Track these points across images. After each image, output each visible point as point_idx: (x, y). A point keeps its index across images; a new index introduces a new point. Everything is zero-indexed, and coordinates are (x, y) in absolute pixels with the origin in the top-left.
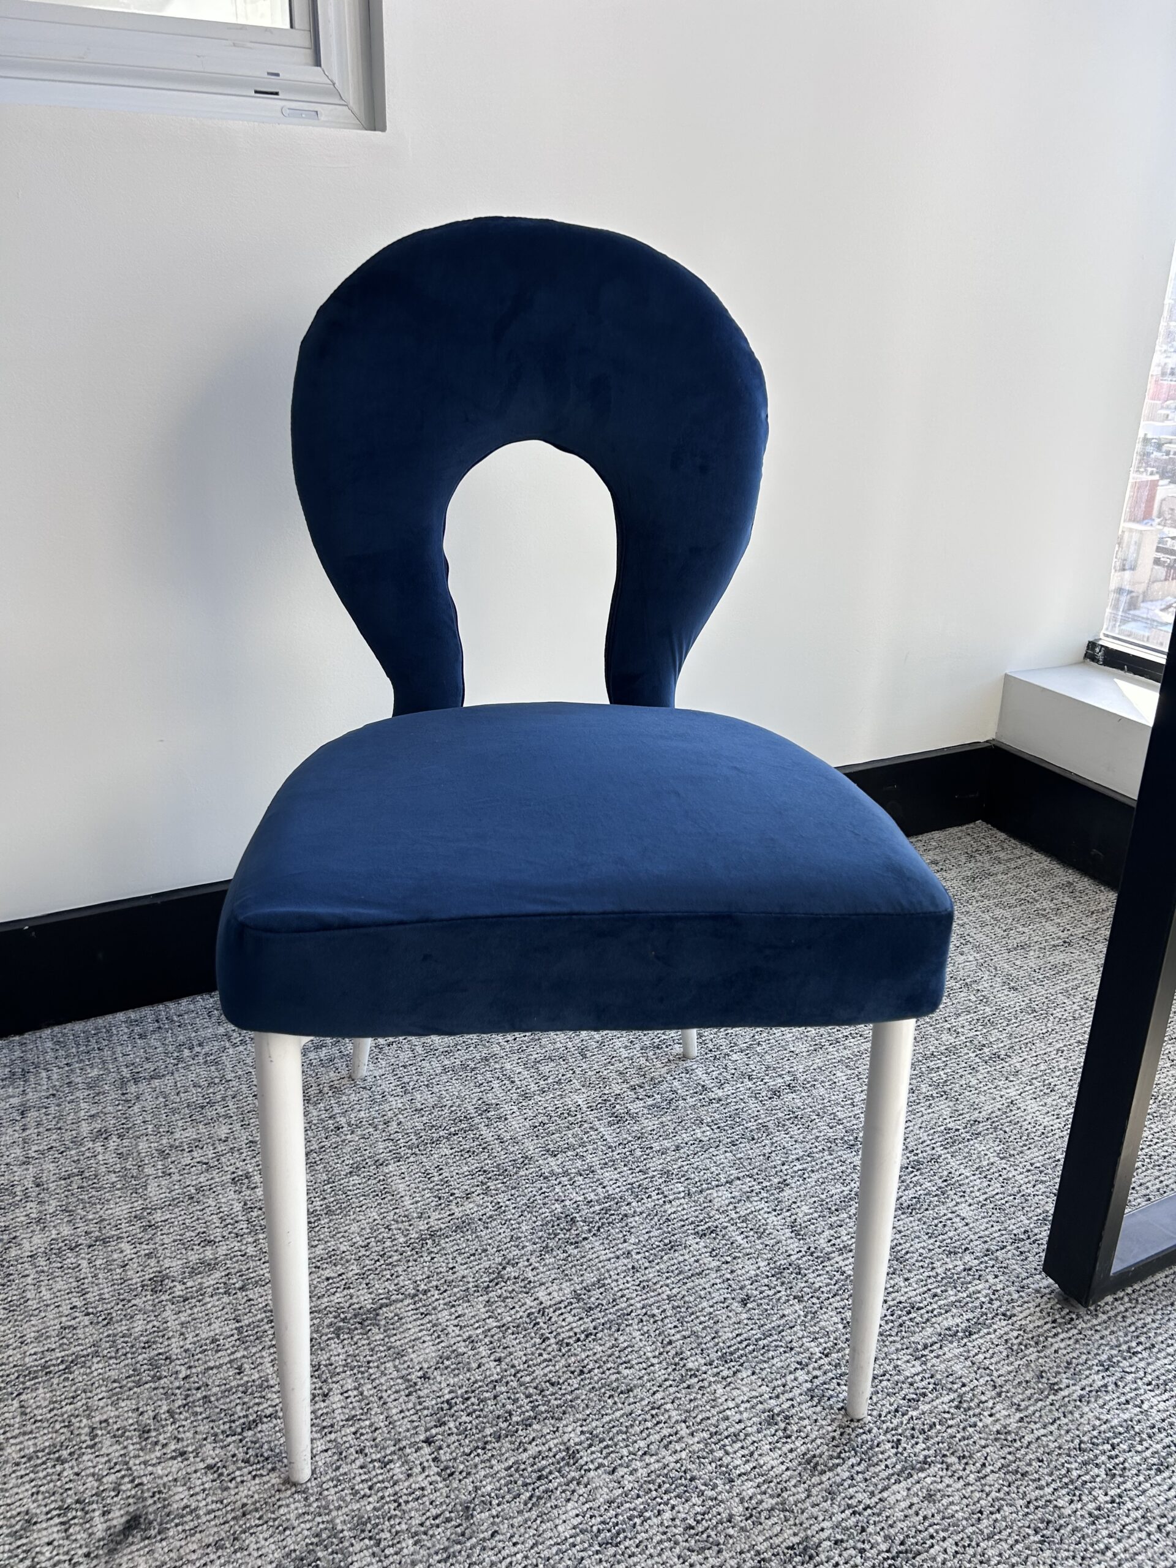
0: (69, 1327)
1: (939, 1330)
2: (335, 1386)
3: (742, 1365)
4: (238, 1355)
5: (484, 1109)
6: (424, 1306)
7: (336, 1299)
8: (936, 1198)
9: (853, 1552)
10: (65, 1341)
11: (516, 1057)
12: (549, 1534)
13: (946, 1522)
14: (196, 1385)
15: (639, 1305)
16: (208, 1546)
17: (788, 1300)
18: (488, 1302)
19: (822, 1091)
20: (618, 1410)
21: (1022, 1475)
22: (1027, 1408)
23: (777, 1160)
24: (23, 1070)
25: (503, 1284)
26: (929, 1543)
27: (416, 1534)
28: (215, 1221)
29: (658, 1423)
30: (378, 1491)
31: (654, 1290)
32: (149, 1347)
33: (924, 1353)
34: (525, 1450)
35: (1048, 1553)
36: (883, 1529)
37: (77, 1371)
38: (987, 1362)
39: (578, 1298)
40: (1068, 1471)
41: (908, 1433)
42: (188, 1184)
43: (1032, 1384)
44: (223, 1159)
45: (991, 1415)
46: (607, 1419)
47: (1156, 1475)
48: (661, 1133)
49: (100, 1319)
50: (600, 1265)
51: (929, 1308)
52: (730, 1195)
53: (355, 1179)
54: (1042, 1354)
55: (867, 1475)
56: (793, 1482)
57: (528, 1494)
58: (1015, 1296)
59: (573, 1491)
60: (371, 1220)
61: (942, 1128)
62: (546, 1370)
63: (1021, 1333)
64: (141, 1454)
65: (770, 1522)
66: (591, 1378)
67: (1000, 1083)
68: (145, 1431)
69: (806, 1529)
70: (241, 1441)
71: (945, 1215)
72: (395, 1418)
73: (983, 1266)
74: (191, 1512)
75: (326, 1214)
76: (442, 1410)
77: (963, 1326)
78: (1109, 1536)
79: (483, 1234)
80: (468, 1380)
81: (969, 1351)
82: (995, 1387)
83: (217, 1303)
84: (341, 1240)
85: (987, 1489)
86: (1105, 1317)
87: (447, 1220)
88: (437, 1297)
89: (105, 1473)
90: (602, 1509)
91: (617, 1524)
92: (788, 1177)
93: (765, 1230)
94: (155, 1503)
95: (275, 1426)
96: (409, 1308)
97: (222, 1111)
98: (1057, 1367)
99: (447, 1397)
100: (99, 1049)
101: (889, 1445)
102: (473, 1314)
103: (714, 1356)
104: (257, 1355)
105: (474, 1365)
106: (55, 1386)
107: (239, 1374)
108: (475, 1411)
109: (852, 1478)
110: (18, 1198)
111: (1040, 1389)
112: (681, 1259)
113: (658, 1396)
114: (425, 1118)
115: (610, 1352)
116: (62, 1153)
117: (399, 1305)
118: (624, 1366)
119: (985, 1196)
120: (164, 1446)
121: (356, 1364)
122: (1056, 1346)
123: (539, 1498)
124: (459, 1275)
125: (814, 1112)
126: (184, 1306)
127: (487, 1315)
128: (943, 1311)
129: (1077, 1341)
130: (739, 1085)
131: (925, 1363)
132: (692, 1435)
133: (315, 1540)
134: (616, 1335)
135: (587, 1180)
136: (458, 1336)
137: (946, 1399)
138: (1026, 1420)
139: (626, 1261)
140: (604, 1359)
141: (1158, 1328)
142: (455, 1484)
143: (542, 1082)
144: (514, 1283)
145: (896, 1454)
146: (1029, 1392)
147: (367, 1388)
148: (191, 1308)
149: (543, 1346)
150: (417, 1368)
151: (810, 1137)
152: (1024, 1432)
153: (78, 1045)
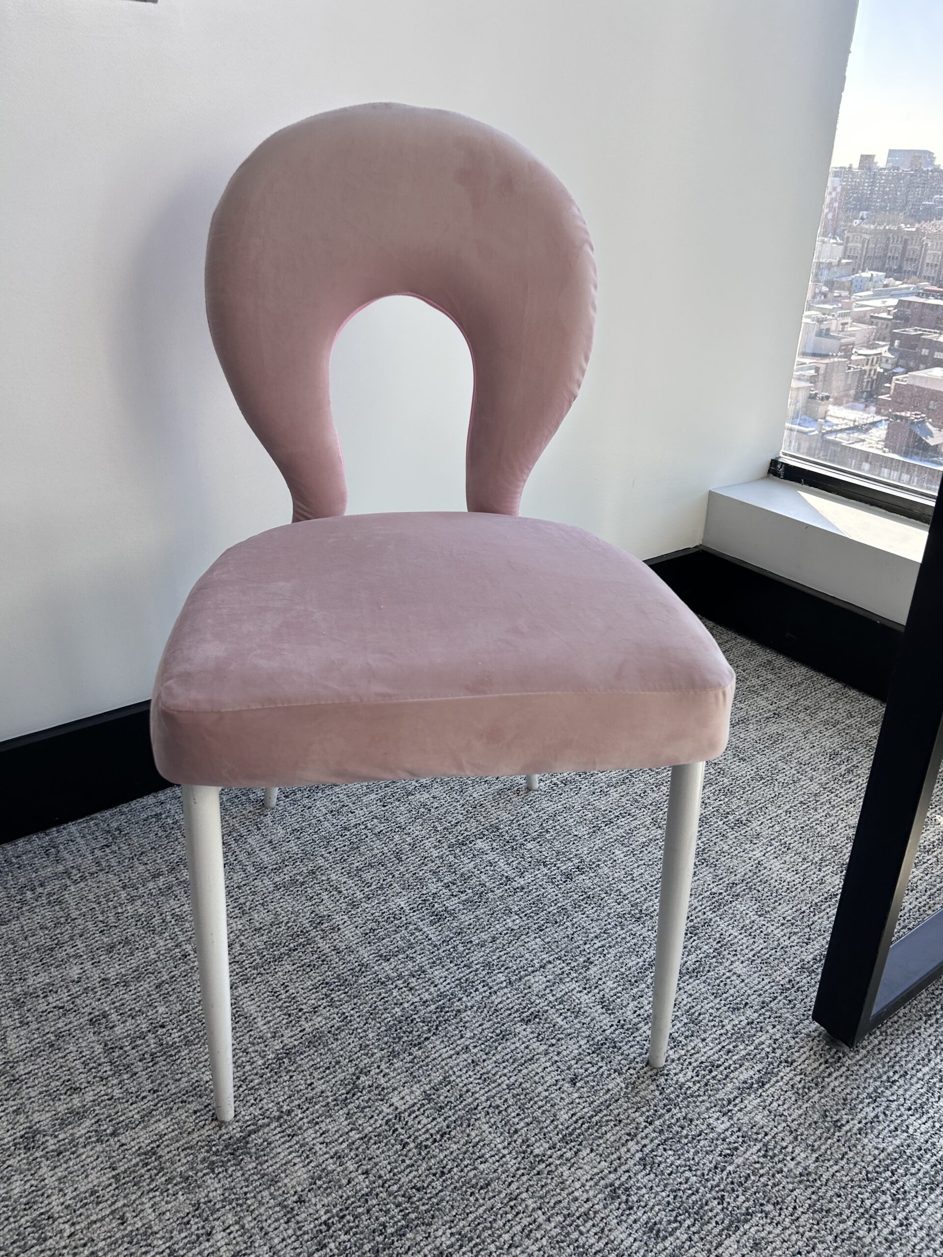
1: (737, 1084)
2: (217, 1223)
3: (580, 1144)
4: (119, 1204)
5: (318, 921)
6: (290, 1127)
8: (714, 960)
11: (338, 867)
14: (82, 1242)
15: (483, 1098)
17: (610, 1075)
18: (348, 1114)
19: (606, 870)
20: (480, 1206)
21: (827, 1212)
22: (819, 1148)
23: (579, 939)
25: (359, 1094)
28: (78, 1066)
29: (518, 1213)
31: (495, 1082)
32: (30, 1208)
33: (730, 1107)
38: (781, 1109)
39: (428, 1097)
40: (862, 1201)
41: (729, 1188)
42: (47, 1031)
43: (820, 1124)
44: (78, 1001)
45: (792, 1159)
46: (471, 1217)
47: (930, 1193)
48: (478, 927)
50: (443, 1063)
51: (726, 1064)
52: (545, 979)
54: (822, 1095)
55: (702, 1235)
58: (792, 1042)
61: (708, 893)
62: (411, 1176)
63: (802, 1076)
66: (452, 1178)
67: (747, 847)
71: (724, 974)
72: (279, 1247)
73: (761, 1018)
75: (185, 1045)
76: (321, 1233)
77: (757, 1076)
79: (334, 1046)
80: (341, 1197)
81: (764, 1101)
82: (791, 1132)
83: (91, 1153)
84: (203, 1070)
85: (801, 1230)
86: (864, 1052)
87: (299, 1036)
88: (300, 1116)
92: (591, 955)
93: (580, 1009)
96: (276, 1131)
97: (71, 951)
98: (837, 1104)
99: (324, 1218)
101: (716, 1202)
102: (336, 1129)
103: (555, 1139)
104: (137, 1202)
105: (344, 1182)
107: (122, 1224)
108: (351, 1228)
109: (690, 1239)
111: (826, 1127)
112: (513, 1047)
113: (514, 1186)
114: (265, 937)
115: (464, 1148)
117: (266, 1131)
118: (479, 1161)
119: (753, 952)
121: (233, 1197)
122: (832, 1085)
124: (318, 1090)
125: (602, 890)
126: (59, 1161)
127: (349, 1128)
128: (738, 1066)
129: (847, 1078)
130: (537, 872)
131: (731, 1118)
132: (549, 1221)
134: (468, 1131)
135: (420, 981)
136: (325, 1154)
137: (755, 1149)
138: (821, 1159)
139: (465, 1056)
140: (461, 1157)
141: (907, 1056)
143: (366, 889)
144: (369, 1092)
145: (722, 1210)
146: (818, 1132)
147: (247, 1220)
148: (66, 1162)
149: (404, 1152)
150: (292, 1192)
151: (603, 915)
152: (820, 1171)
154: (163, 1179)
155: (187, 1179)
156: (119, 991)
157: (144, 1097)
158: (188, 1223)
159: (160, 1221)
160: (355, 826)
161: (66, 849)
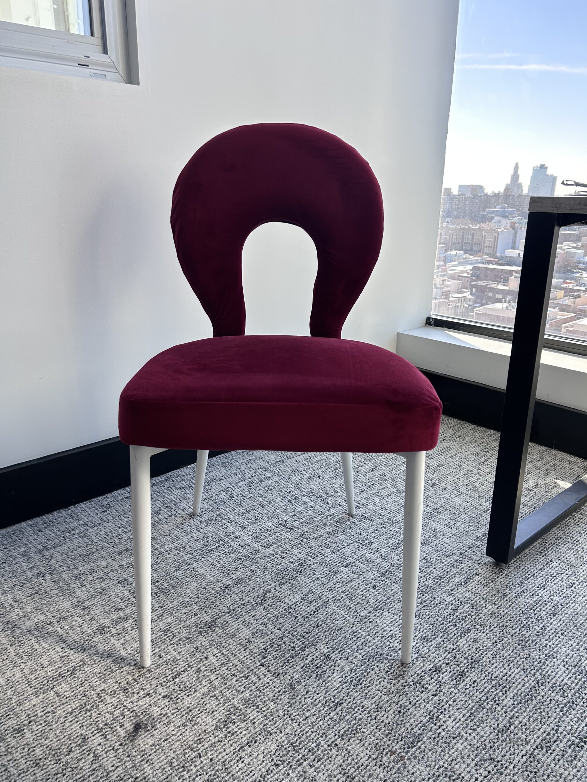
0: (65, 656)
1: (454, 584)
2: (209, 653)
3: (383, 611)
4: (157, 650)
5: (228, 535)
6: (236, 615)
7: (193, 620)
9: (455, 666)
10: (65, 662)
11: (233, 512)
12: (330, 687)
13: (485, 648)
15: (331, 597)
16: (179, 727)
17: (392, 584)
18: (264, 608)
19: (371, 506)
20: (339, 637)
21: (506, 626)
22: (498, 604)
23: (364, 534)
25: (268, 600)
26: (481, 657)
27: (273, 700)
28: (118, 600)
29: (358, 638)
30: (248, 688)
31: (335, 590)
33: (453, 592)
34: (306, 659)
35: (526, 651)
36: (462, 655)
37: (78, 673)
38: (477, 591)
39: (303, 599)
40: (522, 622)
41: (458, 621)
42: (96, 588)
43: (496, 595)
44: (109, 575)
45: (486, 609)
46: (336, 641)
47: (553, 617)
48: (311, 532)
49: (79, 650)
50: (308, 585)
51: (448, 577)
52: (351, 550)
53: (179, 572)
54: (496, 585)
55: (449, 638)
56: (421, 647)
57: (315, 675)
58: (478, 567)
59: (334, 670)
60: (195, 587)
62: (302, 629)
63: (485, 579)
64: (128, 699)
65: (418, 663)
66: (323, 628)
67: (440, 493)
68: (125, 690)
69: (433, 662)
70: (175, 683)
71: (439, 543)
72: (243, 659)
73: (461, 559)
74: (164, 716)
76: (263, 652)
77: (463, 580)
78: (546, 641)
79: (250, 583)
80: (269, 639)
81: (468, 589)
82: (484, 599)
85: (495, 634)
86: (513, 568)
87: (231, 580)
88: (240, 611)
89: (113, 710)
90: (349, 673)
91: (357, 677)
92: (372, 539)
93: (371, 560)
94: (144, 716)
95: (188, 675)
96: (229, 617)
97: (99, 556)
98: (503, 588)
99: (263, 647)
100: (19, 539)
101: (452, 627)
102: (259, 614)
103: (370, 609)
104: (166, 649)
105: (269, 633)
106: (69, 682)
108: (278, 650)
109: (443, 641)
110: (8, 609)
111: (500, 596)
112: (341, 577)
113: (354, 628)
114: (201, 543)
115: (326, 616)
116: (22, 586)
117: (224, 617)
118: (334, 620)
119: (452, 534)
120: (138, 693)
121: (214, 643)
122: (500, 581)
123: (321, 675)
124: (246, 600)
125: (371, 514)
126: (119, 637)
127: (266, 613)
128: (453, 577)
129: (506, 578)
131: (454, 596)
132: (374, 639)
133: (229, 713)
134: (326, 610)
135: (287, 555)
136: (257, 624)
137: (467, 606)
138: (500, 608)
139: (318, 582)
140: (325, 619)
141: (533, 568)
142: (282, 678)
143: (250, 521)
144: (273, 599)
145: (456, 629)
146: (496, 598)
147: (224, 651)
148: (124, 637)
149: (297, 620)
150: (244, 639)
151: (373, 524)
152: (500, 612)
153: (7, 539)
154: (177, 639)
155: (189, 638)
159: (180, 655)
160: (237, 495)
161: (81, 514)
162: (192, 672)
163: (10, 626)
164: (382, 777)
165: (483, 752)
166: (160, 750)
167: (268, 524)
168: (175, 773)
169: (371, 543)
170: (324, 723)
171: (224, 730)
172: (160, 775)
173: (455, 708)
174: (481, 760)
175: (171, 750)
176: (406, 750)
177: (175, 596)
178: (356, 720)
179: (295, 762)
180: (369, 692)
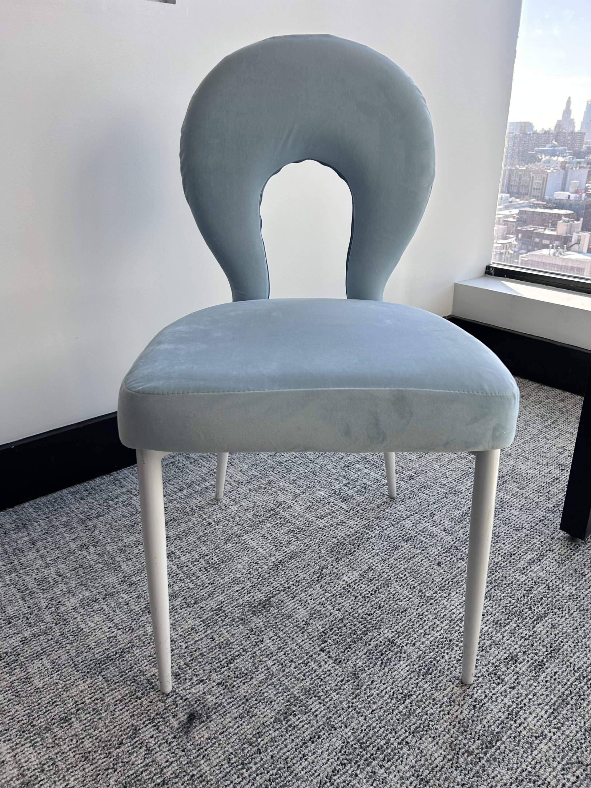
0: (112, 637)
1: (526, 561)
2: (265, 636)
4: (209, 632)
5: (279, 504)
6: (291, 594)
7: (246, 598)
9: (533, 655)
10: (113, 643)
11: (283, 480)
12: (397, 677)
13: (564, 635)
14: (194, 649)
15: (393, 575)
16: (236, 718)
17: (458, 561)
18: (321, 586)
19: (431, 474)
20: (404, 620)
22: (576, 584)
23: (425, 505)
24: (22, 524)
25: (325, 577)
26: (561, 644)
27: (336, 690)
29: (425, 621)
30: (308, 676)
31: (397, 567)
33: (525, 571)
34: (370, 645)
36: (540, 643)
37: (127, 656)
38: (552, 570)
39: (363, 576)
41: (533, 603)
43: (574, 574)
45: (563, 590)
46: (400, 624)
48: (368, 502)
49: (127, 630)
50: (367, 561)
51: (518, 553)
52: (411, 522)
53: (229, 545)
54: (572, 563)
55: (524, 623)
56: (494, 633)
57: (380, 662)
58: (551, 542)
59: (400, 657)
60: (246, 561)
62: (363, 610)
63: (560, 556)
64: (181, 685)
65: (492, 651)
66: (385, 609)
69: (508, 650)
70: (229, 669)
72: (301, 644)
73: (532, 533)
74: (220, 705)
75: (222, 563)
76: (322, 636)
77: (536, 557)
79: (305, 557)
80: (328, 621)
81: (542, 567)
82: (560, 579)
84: (236, 573)
85: (575, 619)
86: (590, 544)
87: (284, 554)
88: (295, 589)
89: (165, 698)
90: (417, 661)
91: (426, 666)
92: (433, 511)
93: (434, 534)
94: (198, 705)
95: (243, 660)
96: (284, 596)
98: (581, 566)
99: (322, 630)
100: (61, 508)
101: (527, 610)
102: (316, 593)
103: (436, 589)
104: (218, 631)
105: (328, 614)
106: (118, 665)
107: (213, 640)
108: (338, 633)
109: (518, 626)
110: (52, 584)
111: (578, 576)
112: (402, 552)
113: (419, 610)
114: (251, 513)
115: (388, 597)
116: (65, 559)
117: (279, 596)
118: (398, 601)
119: (521, 505)
120: (191, 679)
121: (270, 625)
122: (576, 559)
123: (386, 663)
124: (302, 577)
125: (431, 483)
127: (324, 592)
128: (525, 553)
129: (583, 555)
131: (527, 575)
132: (442, 623)
133: (288, 703)
134: (388, 589)
135: (343, 527)
136: (314, 603)
137: (542, 587)
138: (578, 589)
139: (378, 557)
140: (388, 600)
142: (344, 665)
143: (301, 489)
144: (330, 576)
145: (532, 613)
146: (574, 578)
147: (280, 634)
149: (357, 600)
150: (301, 621)
151: (434, 493)
152: (579, 594)
153: (48, 508)
154: (229, 620)
155: (242, 619)
156: (178, 542)
157: (206, 587)
158: (249, 637)
159: (233, 638)
160: (286, 461)
161: (125, 481)
162: (247, 656)
163: (54, 603)
164: (460, 781)
165: (570, 754)
166: (217, 744)
167: (321, 493)
168: (234, 771)
169: (433, 515)
170: (393, 718)
171: (284, 723)
172: (217, 772)
173: (536, 702)
174: (567, 764)
175: (228, 744)
176: (484, 750)
177: (226, 571)
178: (427, 714)
179: (363, 761)
180: (440, 683)
